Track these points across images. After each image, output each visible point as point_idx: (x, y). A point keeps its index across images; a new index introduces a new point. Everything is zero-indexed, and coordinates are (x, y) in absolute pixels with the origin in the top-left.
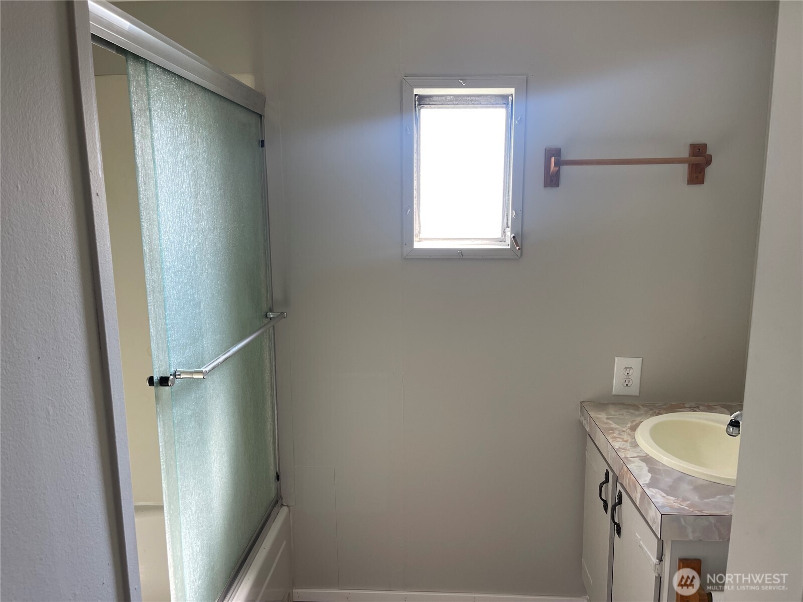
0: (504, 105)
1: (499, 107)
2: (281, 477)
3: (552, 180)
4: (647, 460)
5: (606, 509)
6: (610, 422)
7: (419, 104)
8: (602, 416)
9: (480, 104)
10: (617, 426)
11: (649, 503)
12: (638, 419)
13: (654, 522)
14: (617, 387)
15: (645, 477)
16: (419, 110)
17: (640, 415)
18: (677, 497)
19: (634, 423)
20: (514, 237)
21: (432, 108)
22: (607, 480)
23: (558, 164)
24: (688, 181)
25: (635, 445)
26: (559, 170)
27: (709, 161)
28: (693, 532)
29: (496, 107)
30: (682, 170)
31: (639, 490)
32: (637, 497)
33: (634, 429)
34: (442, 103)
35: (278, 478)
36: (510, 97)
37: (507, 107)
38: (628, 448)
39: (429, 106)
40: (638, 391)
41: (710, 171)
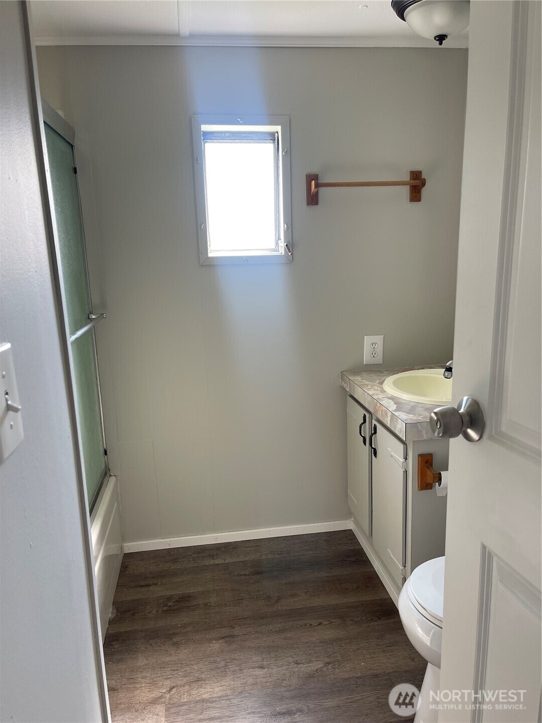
0: (271, 141)
1: (268, 143)
2: (108, 453)
3: (313, 199)
4: (392, 398)
5: (365, 443)
6: (364, 381)
7: (204, 140)
8: (359, 378)
9: (253, 140)
10: (370, 383)
11: (397, 419)
12: (384, 378)
13: (401, 431)
14: (367, 358)
15: (393, 407)
16: (204, 144)
17: (383, 376)
18: (415, 414)
19: (381, 380)
20: (286, 245)
21: (214, 143)
22: (365, 421)
23: (317, 186)
24: (410, 200)
25: (383, 391)
26: (317, 192)
27: (423, 183)
28: (426, 433)
29: (265, 143)
30: (405, 191)
31: (389, 414)
32: (387, 421)
33: (382, 383)
34: (222, 138)
35: (106, 453)
36: (276, 134)
37: (274, 142)
38: (379, 393)
39: (211, 141)
40: (382, 360)
41: (425, 191)
